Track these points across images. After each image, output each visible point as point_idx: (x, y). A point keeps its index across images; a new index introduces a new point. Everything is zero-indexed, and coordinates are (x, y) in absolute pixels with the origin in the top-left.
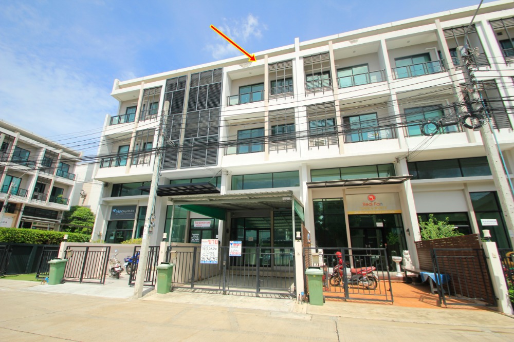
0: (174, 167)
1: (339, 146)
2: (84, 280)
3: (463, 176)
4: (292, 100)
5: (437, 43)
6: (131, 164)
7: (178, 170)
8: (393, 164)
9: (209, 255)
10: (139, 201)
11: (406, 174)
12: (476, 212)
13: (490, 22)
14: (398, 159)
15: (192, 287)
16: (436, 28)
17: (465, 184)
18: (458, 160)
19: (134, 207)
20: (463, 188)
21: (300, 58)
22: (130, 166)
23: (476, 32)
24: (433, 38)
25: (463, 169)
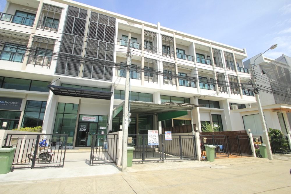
0: (77, 75)
1: (176, 86)
2: (36, 165)
3: (210, 107)
4: (156, 55)
5: (209, 52)
6: (28, 62)
7: (80, 78)
8: (189, 99)
9: (153, 140)
10: (27, 95)
11: (198, 104)
12: (213, 122)
13: (224, 51)
14: (195, 97)
15: (143, 160)
16: (210, 46)
17: (210, 111)
18: (209, 101)
19: (20, 100)
20: (210, 112)
21: (161, 34)
22: (27, 65)
23: (220, 53)
24: (208, 50)
25: (210, 105)
